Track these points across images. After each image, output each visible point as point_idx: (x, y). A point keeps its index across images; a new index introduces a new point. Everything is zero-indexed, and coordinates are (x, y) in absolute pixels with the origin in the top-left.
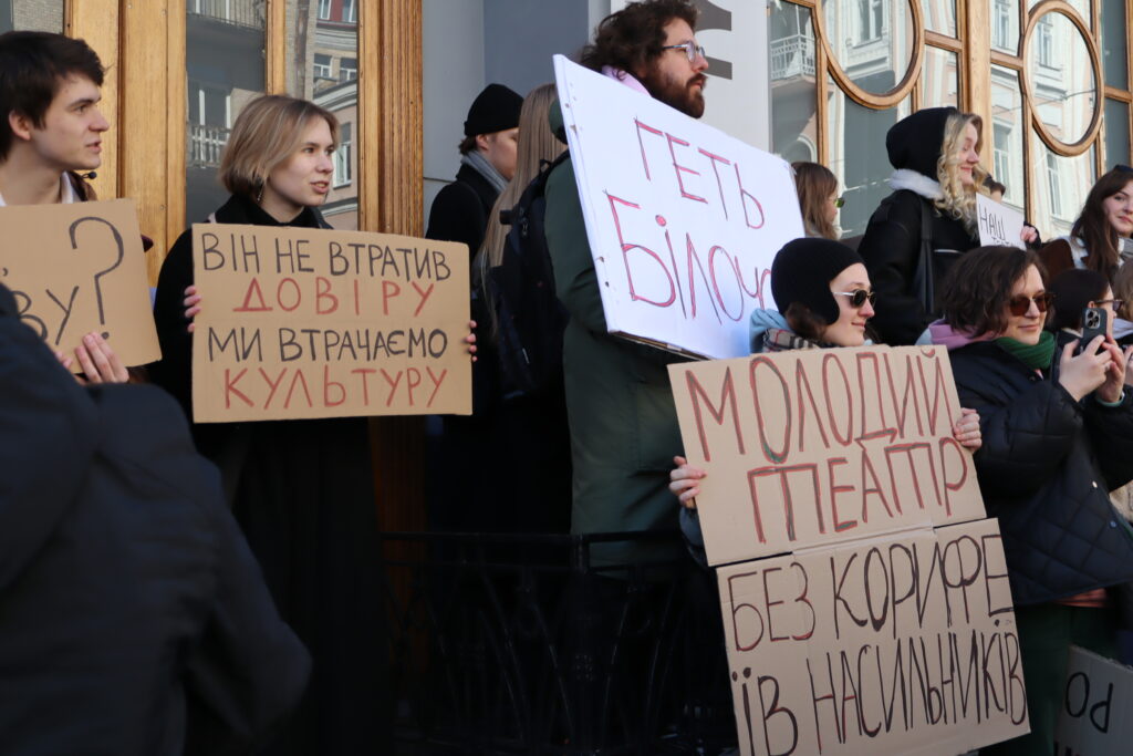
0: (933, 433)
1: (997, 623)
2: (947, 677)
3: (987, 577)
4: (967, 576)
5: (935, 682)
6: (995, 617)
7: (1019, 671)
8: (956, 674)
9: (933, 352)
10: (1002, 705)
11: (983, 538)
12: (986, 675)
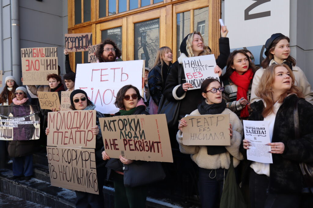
0: (87, 129)
1: (92, 170)
2: (82, 177)
3: (91, 161)
4: (87, 159)
5: (79, 177)
6: (92, 169)
7: (97, 181)
8: (83, 177)
9: (92, 111)
10: (92, 186)
11: (91, 152)
12: (89, 180)
